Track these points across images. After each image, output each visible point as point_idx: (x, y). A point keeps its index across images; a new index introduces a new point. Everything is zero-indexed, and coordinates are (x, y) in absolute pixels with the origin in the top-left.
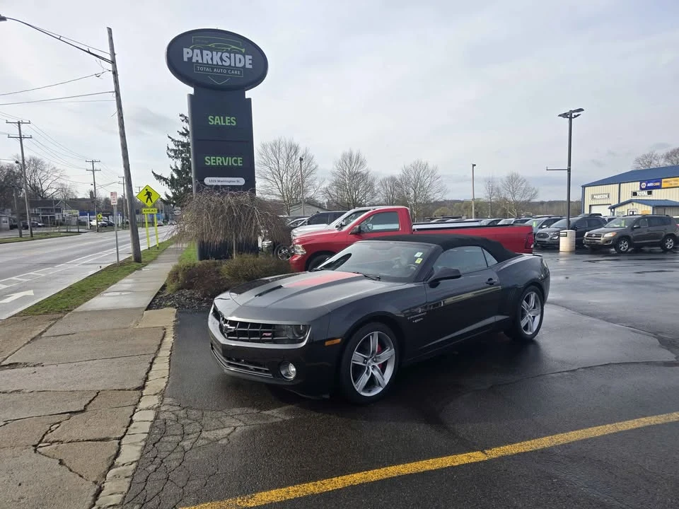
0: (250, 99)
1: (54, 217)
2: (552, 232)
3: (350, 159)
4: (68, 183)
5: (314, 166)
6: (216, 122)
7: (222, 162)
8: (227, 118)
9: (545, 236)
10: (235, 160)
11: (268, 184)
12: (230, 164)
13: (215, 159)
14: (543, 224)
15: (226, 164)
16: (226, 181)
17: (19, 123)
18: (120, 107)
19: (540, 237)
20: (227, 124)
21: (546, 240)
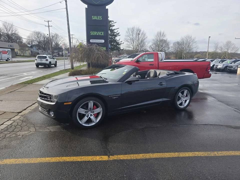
0: (107, 9)
1: (59, 53)
2: (235, 65)
3: (160, 34)
4: (66, 42)
5: (146, 37)
6: (95, 18)
7: (96, 34)
8: (99, 17)
9: (232, 67)
10: (101, 33)
11: (129, 43)
12: (99, 35)
13: (94, 33)
14: (233, 62)
15: (98, 35)
16: (98, 41)
17: (48, 21)
18: (67, 14)
19: (229, 68)
20: (99, 19)
21: (232, 69)
